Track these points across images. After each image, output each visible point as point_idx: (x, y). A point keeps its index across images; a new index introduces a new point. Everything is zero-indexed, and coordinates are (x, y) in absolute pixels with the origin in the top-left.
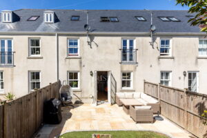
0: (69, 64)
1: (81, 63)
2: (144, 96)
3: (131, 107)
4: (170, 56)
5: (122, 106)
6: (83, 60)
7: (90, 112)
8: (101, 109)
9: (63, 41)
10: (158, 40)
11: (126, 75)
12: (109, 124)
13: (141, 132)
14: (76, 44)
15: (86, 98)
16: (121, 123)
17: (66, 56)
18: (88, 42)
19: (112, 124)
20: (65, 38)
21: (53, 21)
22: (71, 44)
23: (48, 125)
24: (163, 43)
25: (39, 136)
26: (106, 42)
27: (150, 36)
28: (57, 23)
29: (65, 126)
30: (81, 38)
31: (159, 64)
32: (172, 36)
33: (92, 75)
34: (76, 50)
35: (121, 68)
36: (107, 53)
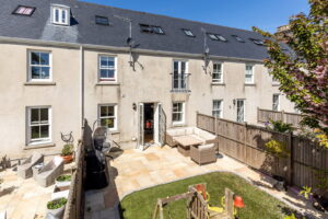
0: (102, 93)
1: (119, 92)
2: (198, 131)
3: (192, 148)
4: (222, 82)
5: (176, 146)
6: (122, 88)
7: (140, 162)
8: (152, 154)
9: (92, 58)
10: (211, 64)
11: (177, 106)
12: (171, 173)
13: (209, 174)
14: (112, 63)
15: (127, 142)
16: (184, 169)
17: (96, 82)
18: (131, 63)
19: (176, 172)
20: (96, 54)
21: (67, 22)
22: (104, 63)
23: (91, 192)
24: (215, 67)
25: (89, 209)
26: (153, 64)
27: (203, 58)
28: (75, 26)
29: (118, 187)
30: (120, 55)
31: (211, 92)
32: (223, 60)
33: (135, 108)
34: (111, 74)
35: (173, 97)
36: (154, 78)
